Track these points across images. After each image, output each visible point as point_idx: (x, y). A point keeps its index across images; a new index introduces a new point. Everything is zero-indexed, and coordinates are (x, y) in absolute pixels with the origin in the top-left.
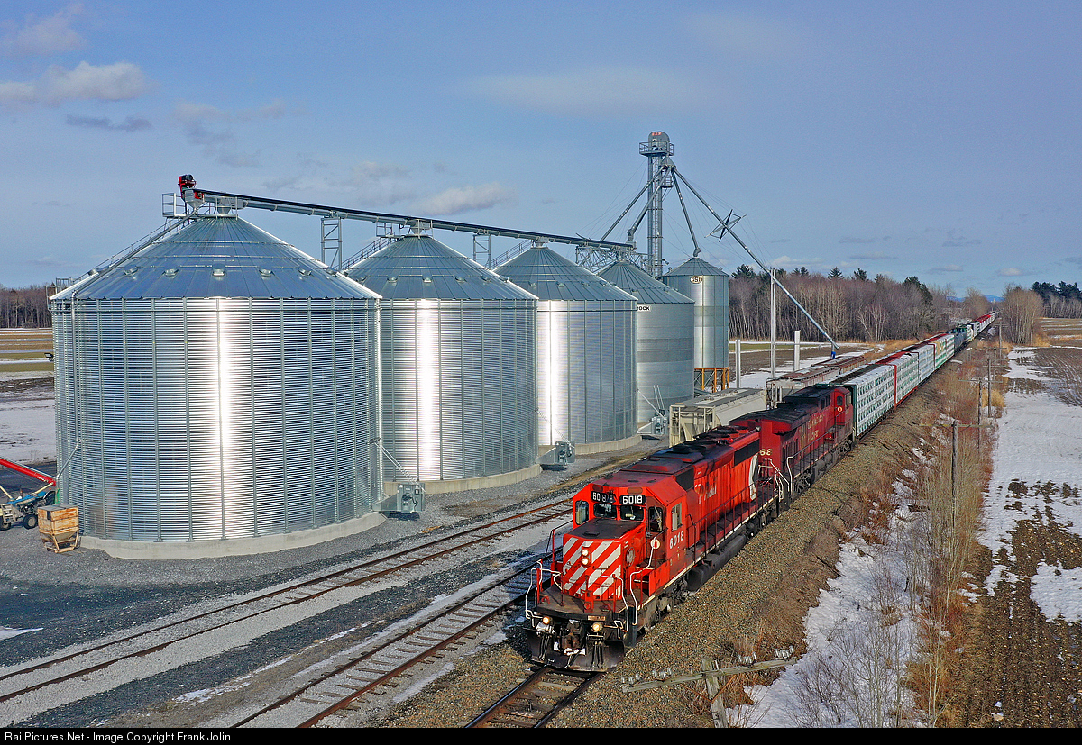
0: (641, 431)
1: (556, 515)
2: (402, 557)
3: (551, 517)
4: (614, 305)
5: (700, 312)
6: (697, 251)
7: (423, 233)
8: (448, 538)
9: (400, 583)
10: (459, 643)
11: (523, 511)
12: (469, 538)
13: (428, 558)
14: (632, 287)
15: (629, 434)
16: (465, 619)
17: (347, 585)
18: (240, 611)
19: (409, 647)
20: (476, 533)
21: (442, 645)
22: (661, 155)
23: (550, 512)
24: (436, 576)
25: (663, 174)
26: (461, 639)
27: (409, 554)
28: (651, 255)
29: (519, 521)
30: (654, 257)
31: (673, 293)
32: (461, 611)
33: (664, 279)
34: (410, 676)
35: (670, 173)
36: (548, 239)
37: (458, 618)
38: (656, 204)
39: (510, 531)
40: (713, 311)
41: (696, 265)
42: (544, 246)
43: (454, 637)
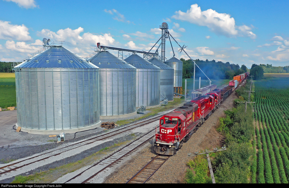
0: (161, 103)
1: (145, 124)
2: (110, 134)
3: (144, 124)
4: (155, 70)
5: (175, 72)
6: (174, 55)
7: (106, 50)
8: (120, 129)
9: (112, 140)
10: (132, 153)
11: (136, 123)
12: (125, 130)
13: (117, 134)
14: (158, 65)
15: (158, 104)
16: (131, 148)
17: (99, 140)
18: (74, 146)
19: (120, 153)
20: (126, 128)
21: (128, 153)
22: (165, 29)
23: (144, 123)
24: (120, 138)
25: (166, 34)
26: (132, 152)
27: (111, 133)
28: (162, 56)
29: (136, 126)
30: (163, 57)
31: (169, 67)
32: (130, 146)
33: (165, 63)
34: (123, 160)
35: (168, 34)
36: (136, 52)
37: (129, 147)
38: (164, 42)
39: (135, 128)
40: (178, 72)
41: (174, 59)
42: (136, 54)
43: (130, 152)
